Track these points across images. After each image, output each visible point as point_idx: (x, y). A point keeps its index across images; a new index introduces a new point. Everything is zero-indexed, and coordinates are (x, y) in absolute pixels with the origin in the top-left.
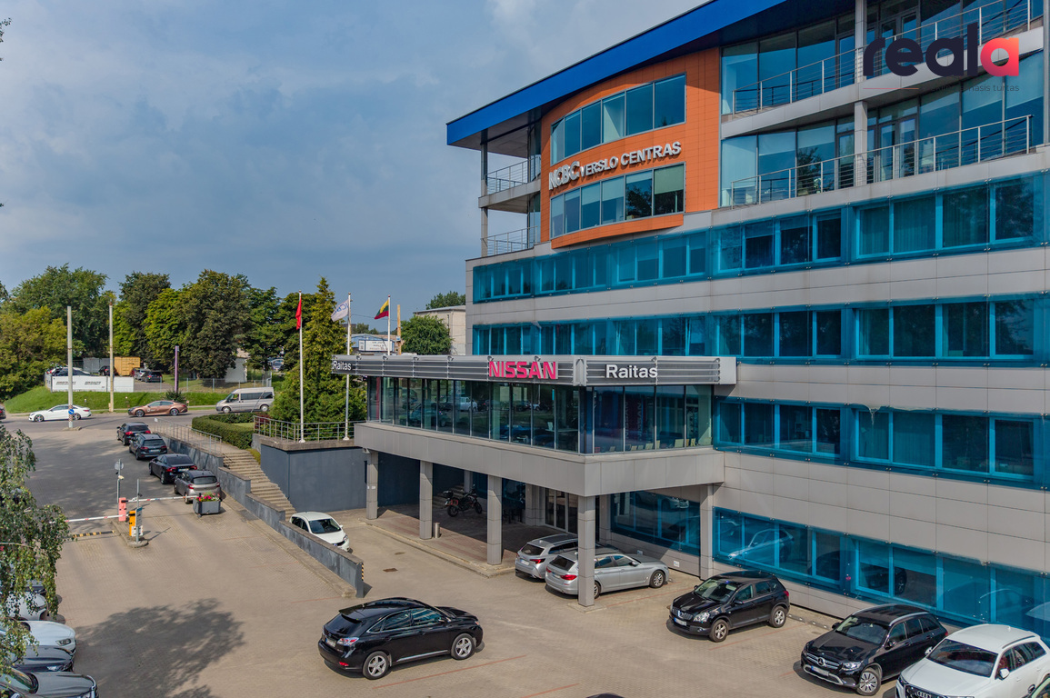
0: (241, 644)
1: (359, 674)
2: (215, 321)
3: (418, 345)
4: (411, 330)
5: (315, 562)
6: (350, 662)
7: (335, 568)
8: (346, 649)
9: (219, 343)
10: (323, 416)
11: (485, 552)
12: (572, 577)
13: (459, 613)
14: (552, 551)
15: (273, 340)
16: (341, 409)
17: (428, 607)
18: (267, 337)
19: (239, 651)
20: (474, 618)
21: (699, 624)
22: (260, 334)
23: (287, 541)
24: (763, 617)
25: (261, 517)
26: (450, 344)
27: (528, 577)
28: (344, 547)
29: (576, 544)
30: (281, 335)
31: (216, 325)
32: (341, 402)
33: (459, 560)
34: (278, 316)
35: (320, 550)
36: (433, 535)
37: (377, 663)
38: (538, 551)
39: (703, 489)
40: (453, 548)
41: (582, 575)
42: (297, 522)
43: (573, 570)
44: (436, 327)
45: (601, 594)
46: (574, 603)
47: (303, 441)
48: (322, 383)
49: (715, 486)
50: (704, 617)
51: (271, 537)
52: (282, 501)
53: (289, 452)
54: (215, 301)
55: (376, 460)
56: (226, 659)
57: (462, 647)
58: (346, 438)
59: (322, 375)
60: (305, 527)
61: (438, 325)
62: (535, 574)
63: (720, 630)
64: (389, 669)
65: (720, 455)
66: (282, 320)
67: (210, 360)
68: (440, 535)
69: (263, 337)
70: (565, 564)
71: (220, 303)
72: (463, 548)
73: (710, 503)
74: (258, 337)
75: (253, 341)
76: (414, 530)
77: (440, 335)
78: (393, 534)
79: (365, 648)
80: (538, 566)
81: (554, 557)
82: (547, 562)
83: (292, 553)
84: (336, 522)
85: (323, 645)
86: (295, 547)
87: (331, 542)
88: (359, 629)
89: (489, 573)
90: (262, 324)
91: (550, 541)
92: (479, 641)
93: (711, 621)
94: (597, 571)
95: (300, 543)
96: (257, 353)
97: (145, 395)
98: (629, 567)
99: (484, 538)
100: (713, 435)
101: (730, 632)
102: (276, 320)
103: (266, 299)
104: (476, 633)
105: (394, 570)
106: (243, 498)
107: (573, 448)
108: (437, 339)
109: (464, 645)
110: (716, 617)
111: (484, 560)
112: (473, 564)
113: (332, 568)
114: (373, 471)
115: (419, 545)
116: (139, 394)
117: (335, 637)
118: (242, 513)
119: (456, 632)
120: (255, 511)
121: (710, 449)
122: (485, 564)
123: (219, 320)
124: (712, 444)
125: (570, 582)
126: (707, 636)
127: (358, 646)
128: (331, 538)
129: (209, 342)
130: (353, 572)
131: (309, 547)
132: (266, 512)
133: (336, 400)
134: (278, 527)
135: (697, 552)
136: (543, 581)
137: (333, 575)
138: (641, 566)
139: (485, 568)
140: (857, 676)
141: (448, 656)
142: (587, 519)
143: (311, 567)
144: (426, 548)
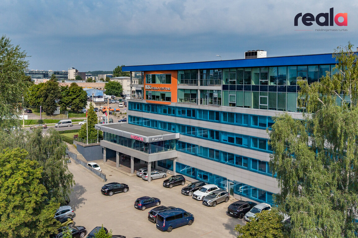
0: (86, 191)
1: (108, 195)
2: (51, 97)
3: (111, 92)
4: (109, 86)
5: (95, 174)
6: (107, 193)
7: (100, 175)
8: (106, 191)
9: (52, 103)
10: (92, 137)
11: (130, 171)
12: (147, 177)
13: (125, 184)
14: (144, 171)
15: (68, 102)
16: (96, 135)
17: (119, 184)
18: (66, 101)
19: (86, 192)
20: (127, 185)
21: (168, 185)
22: (64, 100)
23: (88, 169)
24: (180, 183)
25: (81, 163)
26: (122, 91)
27: (139, 176)
28: (100, 171)
29: (147, 170)
30: (71, 100)
31: (51, 98)
32: (96, 133)
33: (125, 173)
34: (69, 94)
35: (96, 172)
36: (119, 167)
37: (111, 193)
38: (141, 171)
39: (174, 158)
40: (124, 170)
41: (148, 176)
42: (89, 165)
43: (147, 175)
44: (117, 85)
45: (152, 180)
46: (147, 182)
47: (88, 144)
48: (91, 129)
49: (176, 158)
50: (168, 184)
51: (84, 169)
52: (84, 160)
53: (85, 147)
54: (50, 91)
55: (106, 149)
56: (85, 193)
57: (125, 190)
58: (98, 143)
59: (91, 127)
60: (91, 166)
61: (118, 84)
62: (140, 176)
63: (171, 186)
64: (113, 194)
65: (177, 152)
66: (71, 95)
67: (49, 108)
68: (121, 167)
69: (65, 101)
70: (145, 174)
71: (52, 91)
72: (125, 170)
73: (175, 161)
74: (64, 101)
75: (62, 102)
76: (115, 165)
77: (119, 88)
78: (110, 167)
79: (109, 191)
80: (141, 174)
81: (144, 172)
82: (142, 174)
83: (90, 173)
84: (98, 165)
85: (102, 191)
86: (90, 171)
87: (97, 170)
88: (108, 188)
89: (131, 176)
90: (65, 96)
91: (143, 169)
92: (128, 189)
93: (169, 185)
94: (151, 175)
95: (91, 170)
96: (64, 106)
97: (32, 120)
98: (158, 174)
99: (130, 167)
100: (176, 148)
101: (173, 186)
102: (69, 96)
103: (65, 89)
104: (128, 188)
105: (111, 175)
106: (75, 159)
107: (147, 152)
108: (118, 89)
109: (126, 190)
110: (171, 184)
111: (130, 173)
112: (128, 174)
113: (99, 176)
114: (105, 151)
115: (116, 169)
116: (30, 120)
117: (104, 189)
118: (75, 162)
119: (124, 188)
120: (79, 162)
121: (175, 150)
122: (130, 174)
123: (52, 97)
124: (176, 149)
125: (146, 178)
126: (169, 187)
127: (108, 190)
128: (97, 169)
129: (49, 103)
130: (104, 177)
131: (93, 171)
132: (82, 163)
133: (95, 133)
134: (85, 166)
135: (172, 170)
136: (141, 177)
137: (100, 177)
138: (161, 174)
139: (130, 175)
140: (188, 193)
141: (123, 192)
142: (149, 166)
143: (94, 175)
144: (118, 170)
